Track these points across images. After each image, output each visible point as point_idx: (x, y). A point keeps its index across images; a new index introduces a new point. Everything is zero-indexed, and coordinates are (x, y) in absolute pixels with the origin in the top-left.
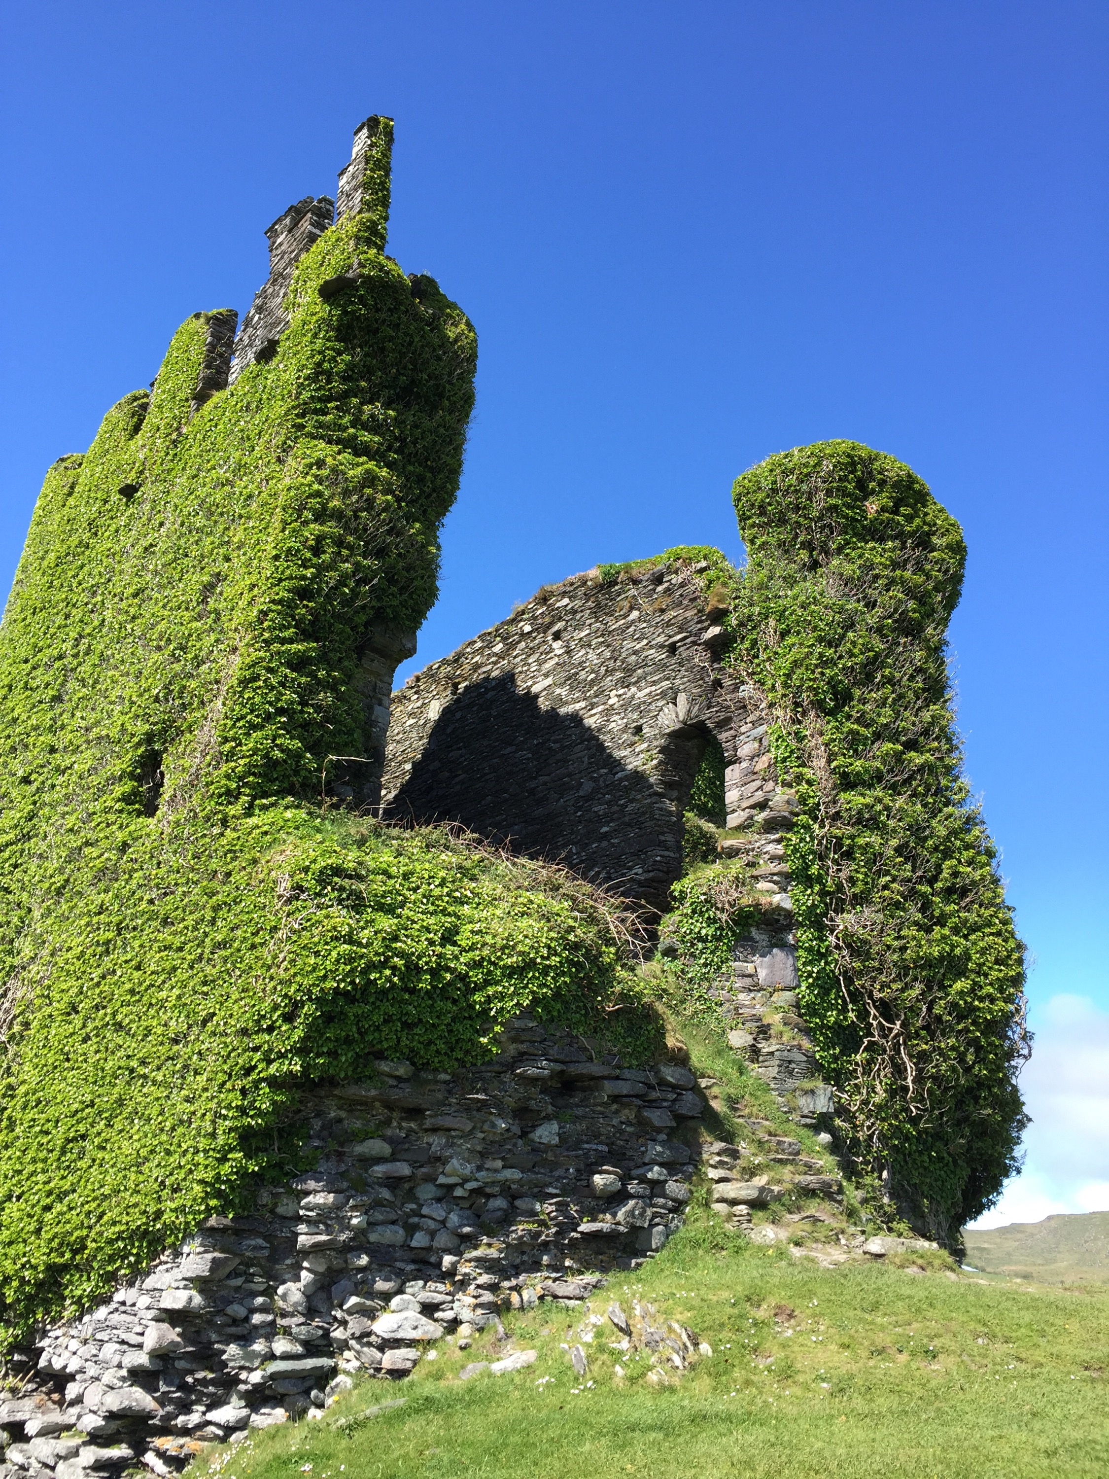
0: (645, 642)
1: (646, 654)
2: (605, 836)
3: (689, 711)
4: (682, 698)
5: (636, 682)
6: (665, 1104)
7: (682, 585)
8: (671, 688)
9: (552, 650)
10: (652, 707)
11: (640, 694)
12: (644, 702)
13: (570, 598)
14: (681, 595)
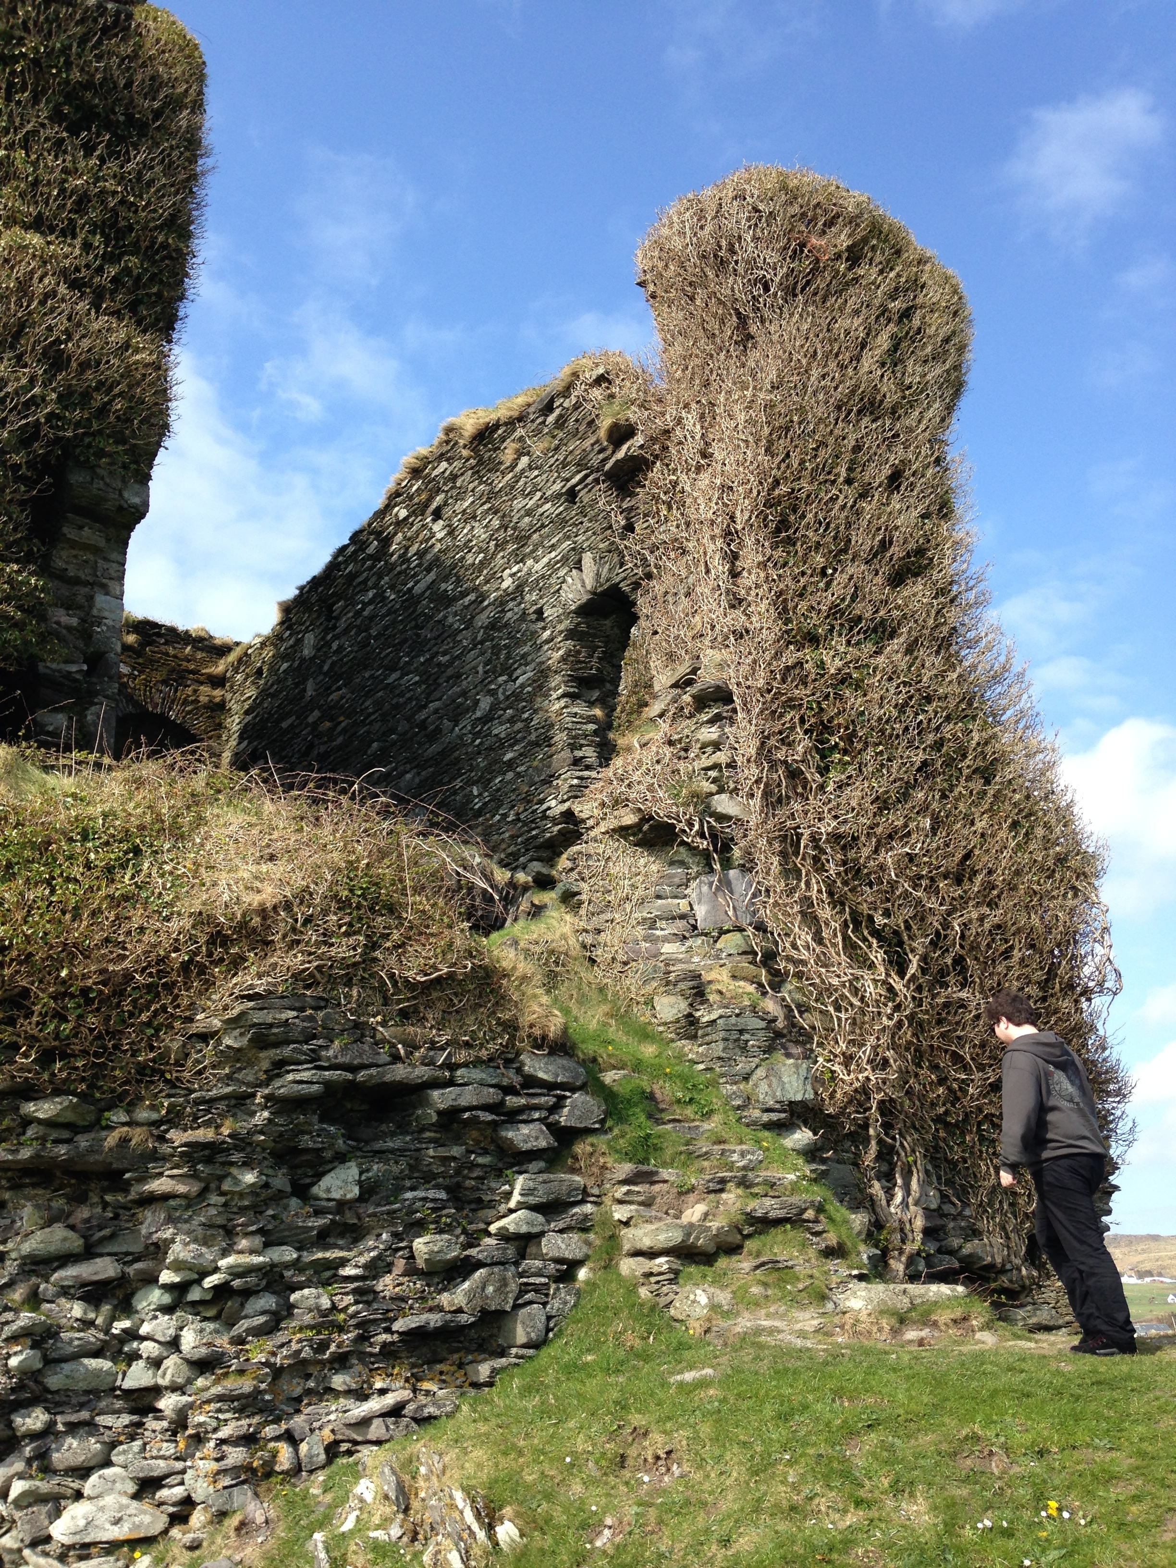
0: (539, 494)
1: (541, 510)
2: (511, 765)
3: (598, 575)
4: (587, 559)
5: (533, 551)
6: (536, 1115)
7: (577, 407)
8: (573, 549)
9: (433, 534)
10: (553, 581)
11: (538, 566)
12: (543, 576)
13: (447, 460)
14: (577, 421)
